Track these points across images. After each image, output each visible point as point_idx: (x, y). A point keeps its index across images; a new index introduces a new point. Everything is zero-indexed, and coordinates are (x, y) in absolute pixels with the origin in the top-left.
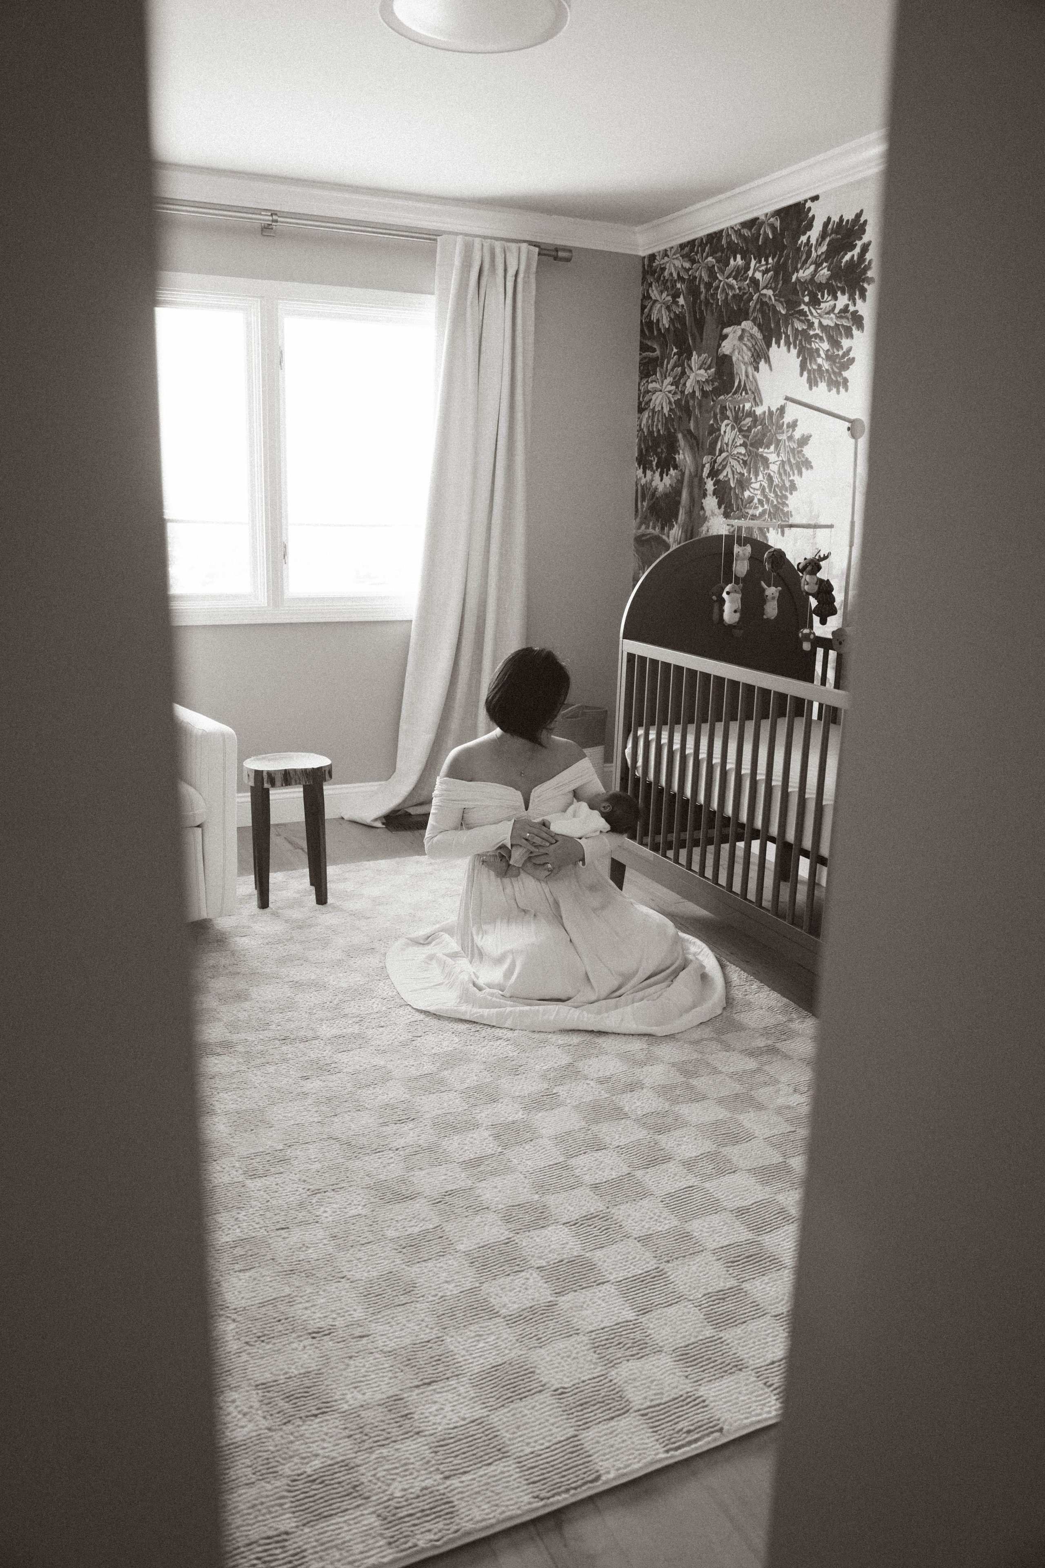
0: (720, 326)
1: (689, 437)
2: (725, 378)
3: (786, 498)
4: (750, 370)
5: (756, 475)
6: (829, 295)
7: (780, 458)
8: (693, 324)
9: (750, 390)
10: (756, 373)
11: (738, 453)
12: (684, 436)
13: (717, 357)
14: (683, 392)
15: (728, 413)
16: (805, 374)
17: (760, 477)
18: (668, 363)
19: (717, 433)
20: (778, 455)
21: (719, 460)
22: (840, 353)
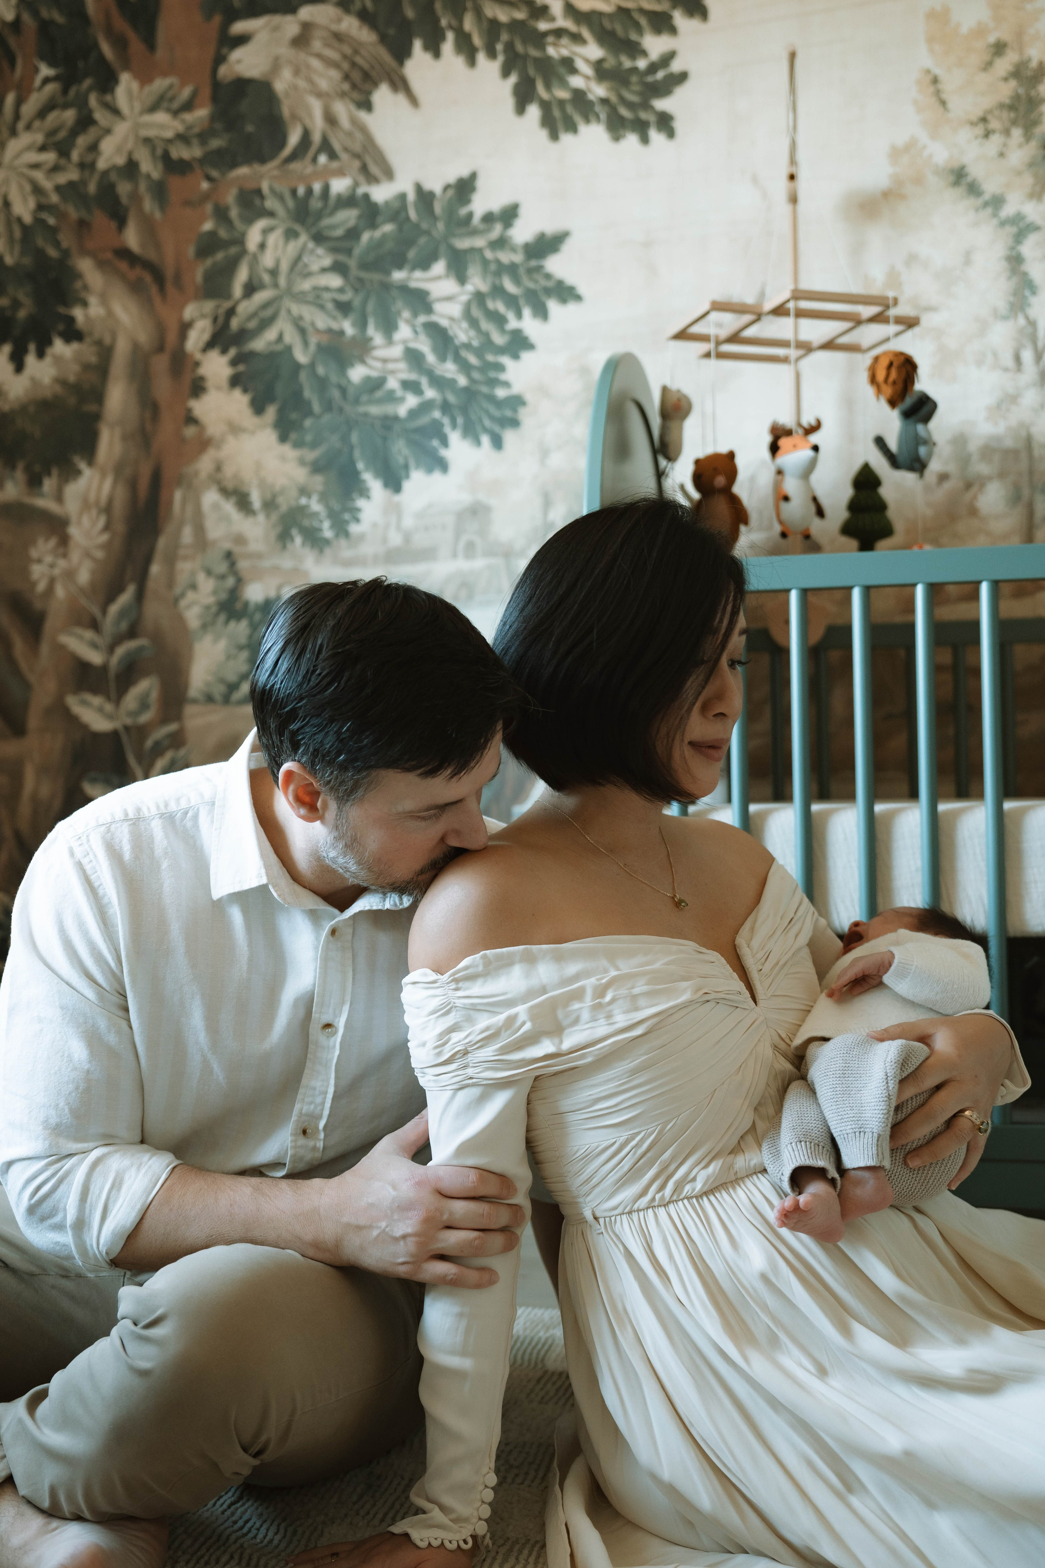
0: (217, 19)
1: (123, 266)
2: (250, 128)
3: (501, 368)
4: (342, 110)
5: (389, 327)
7: (469, 288)
8: (115, 12)
9: (346, 149)
10: (363, 115)
11: (315, 288)
12: (102, 264)
13: (216, 85)
14: (87, 166)
15: (270, 203)
16: (534, 111)
17: (404, 332)
18: (20, 102)
19: (233, 250)
20: (462, 279)
21: (245, 308)
22: (642, 64)
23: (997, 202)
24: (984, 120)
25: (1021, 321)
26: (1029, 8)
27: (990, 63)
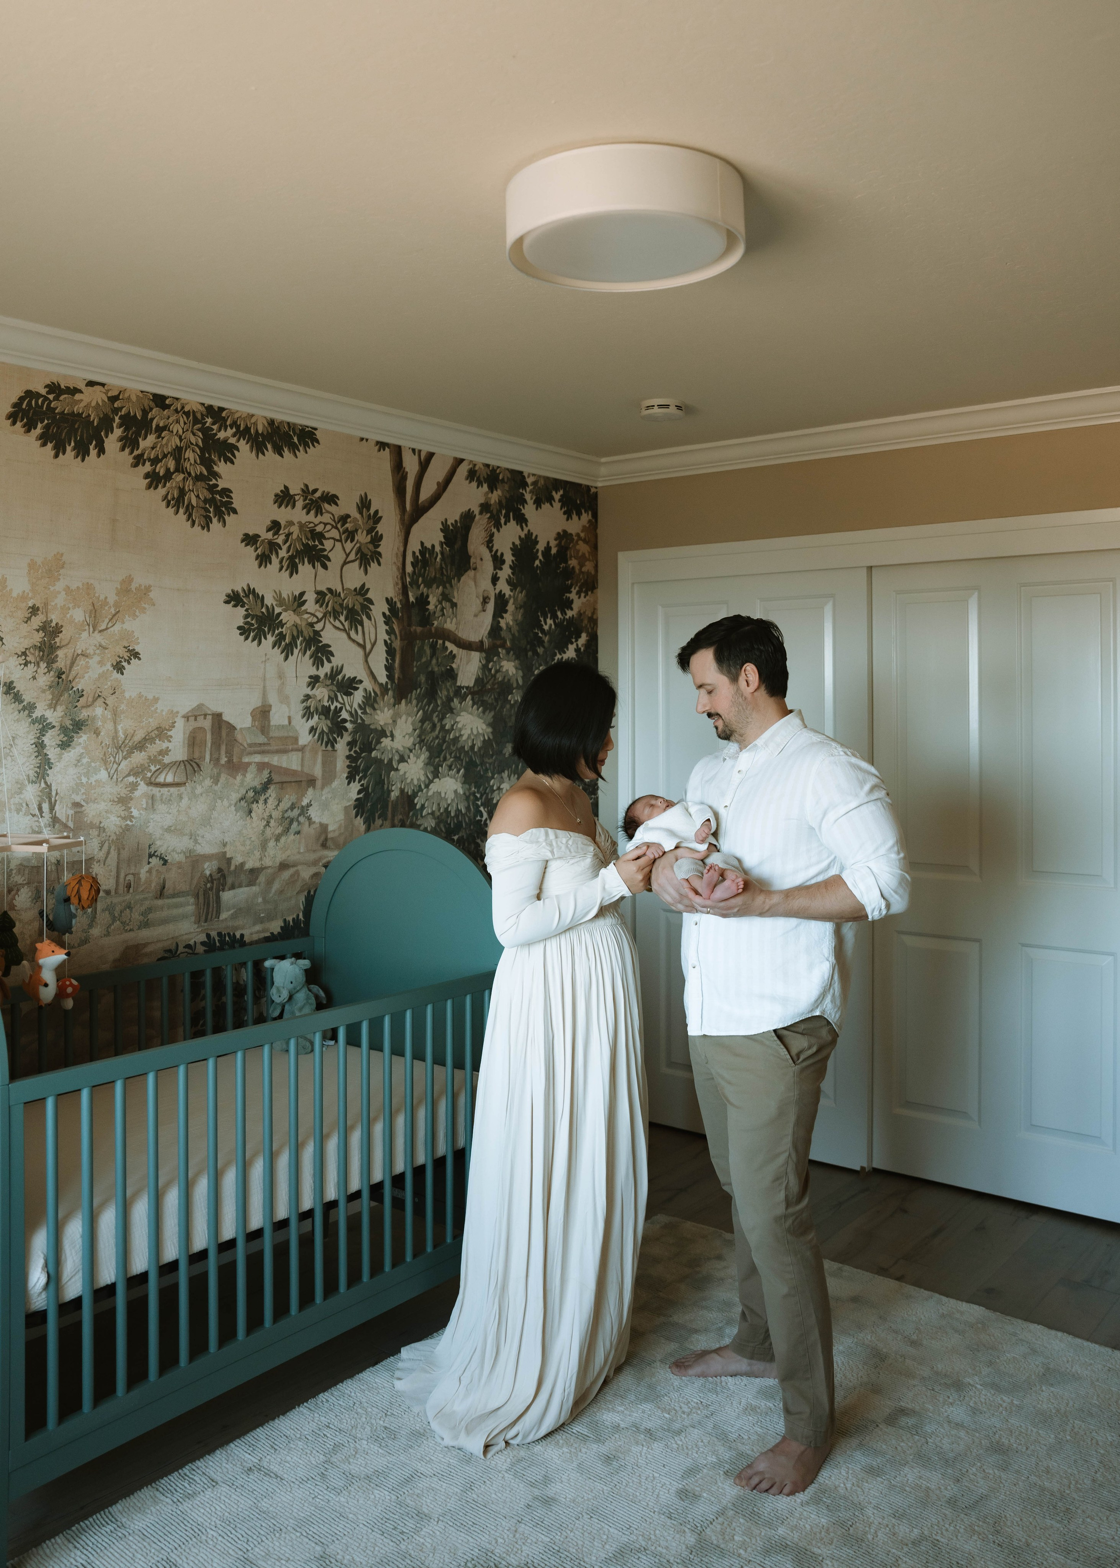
23: (31, 707)
24: (24, 654)
25: (43, 785)
26: (52, 589)
27: (29, 619)
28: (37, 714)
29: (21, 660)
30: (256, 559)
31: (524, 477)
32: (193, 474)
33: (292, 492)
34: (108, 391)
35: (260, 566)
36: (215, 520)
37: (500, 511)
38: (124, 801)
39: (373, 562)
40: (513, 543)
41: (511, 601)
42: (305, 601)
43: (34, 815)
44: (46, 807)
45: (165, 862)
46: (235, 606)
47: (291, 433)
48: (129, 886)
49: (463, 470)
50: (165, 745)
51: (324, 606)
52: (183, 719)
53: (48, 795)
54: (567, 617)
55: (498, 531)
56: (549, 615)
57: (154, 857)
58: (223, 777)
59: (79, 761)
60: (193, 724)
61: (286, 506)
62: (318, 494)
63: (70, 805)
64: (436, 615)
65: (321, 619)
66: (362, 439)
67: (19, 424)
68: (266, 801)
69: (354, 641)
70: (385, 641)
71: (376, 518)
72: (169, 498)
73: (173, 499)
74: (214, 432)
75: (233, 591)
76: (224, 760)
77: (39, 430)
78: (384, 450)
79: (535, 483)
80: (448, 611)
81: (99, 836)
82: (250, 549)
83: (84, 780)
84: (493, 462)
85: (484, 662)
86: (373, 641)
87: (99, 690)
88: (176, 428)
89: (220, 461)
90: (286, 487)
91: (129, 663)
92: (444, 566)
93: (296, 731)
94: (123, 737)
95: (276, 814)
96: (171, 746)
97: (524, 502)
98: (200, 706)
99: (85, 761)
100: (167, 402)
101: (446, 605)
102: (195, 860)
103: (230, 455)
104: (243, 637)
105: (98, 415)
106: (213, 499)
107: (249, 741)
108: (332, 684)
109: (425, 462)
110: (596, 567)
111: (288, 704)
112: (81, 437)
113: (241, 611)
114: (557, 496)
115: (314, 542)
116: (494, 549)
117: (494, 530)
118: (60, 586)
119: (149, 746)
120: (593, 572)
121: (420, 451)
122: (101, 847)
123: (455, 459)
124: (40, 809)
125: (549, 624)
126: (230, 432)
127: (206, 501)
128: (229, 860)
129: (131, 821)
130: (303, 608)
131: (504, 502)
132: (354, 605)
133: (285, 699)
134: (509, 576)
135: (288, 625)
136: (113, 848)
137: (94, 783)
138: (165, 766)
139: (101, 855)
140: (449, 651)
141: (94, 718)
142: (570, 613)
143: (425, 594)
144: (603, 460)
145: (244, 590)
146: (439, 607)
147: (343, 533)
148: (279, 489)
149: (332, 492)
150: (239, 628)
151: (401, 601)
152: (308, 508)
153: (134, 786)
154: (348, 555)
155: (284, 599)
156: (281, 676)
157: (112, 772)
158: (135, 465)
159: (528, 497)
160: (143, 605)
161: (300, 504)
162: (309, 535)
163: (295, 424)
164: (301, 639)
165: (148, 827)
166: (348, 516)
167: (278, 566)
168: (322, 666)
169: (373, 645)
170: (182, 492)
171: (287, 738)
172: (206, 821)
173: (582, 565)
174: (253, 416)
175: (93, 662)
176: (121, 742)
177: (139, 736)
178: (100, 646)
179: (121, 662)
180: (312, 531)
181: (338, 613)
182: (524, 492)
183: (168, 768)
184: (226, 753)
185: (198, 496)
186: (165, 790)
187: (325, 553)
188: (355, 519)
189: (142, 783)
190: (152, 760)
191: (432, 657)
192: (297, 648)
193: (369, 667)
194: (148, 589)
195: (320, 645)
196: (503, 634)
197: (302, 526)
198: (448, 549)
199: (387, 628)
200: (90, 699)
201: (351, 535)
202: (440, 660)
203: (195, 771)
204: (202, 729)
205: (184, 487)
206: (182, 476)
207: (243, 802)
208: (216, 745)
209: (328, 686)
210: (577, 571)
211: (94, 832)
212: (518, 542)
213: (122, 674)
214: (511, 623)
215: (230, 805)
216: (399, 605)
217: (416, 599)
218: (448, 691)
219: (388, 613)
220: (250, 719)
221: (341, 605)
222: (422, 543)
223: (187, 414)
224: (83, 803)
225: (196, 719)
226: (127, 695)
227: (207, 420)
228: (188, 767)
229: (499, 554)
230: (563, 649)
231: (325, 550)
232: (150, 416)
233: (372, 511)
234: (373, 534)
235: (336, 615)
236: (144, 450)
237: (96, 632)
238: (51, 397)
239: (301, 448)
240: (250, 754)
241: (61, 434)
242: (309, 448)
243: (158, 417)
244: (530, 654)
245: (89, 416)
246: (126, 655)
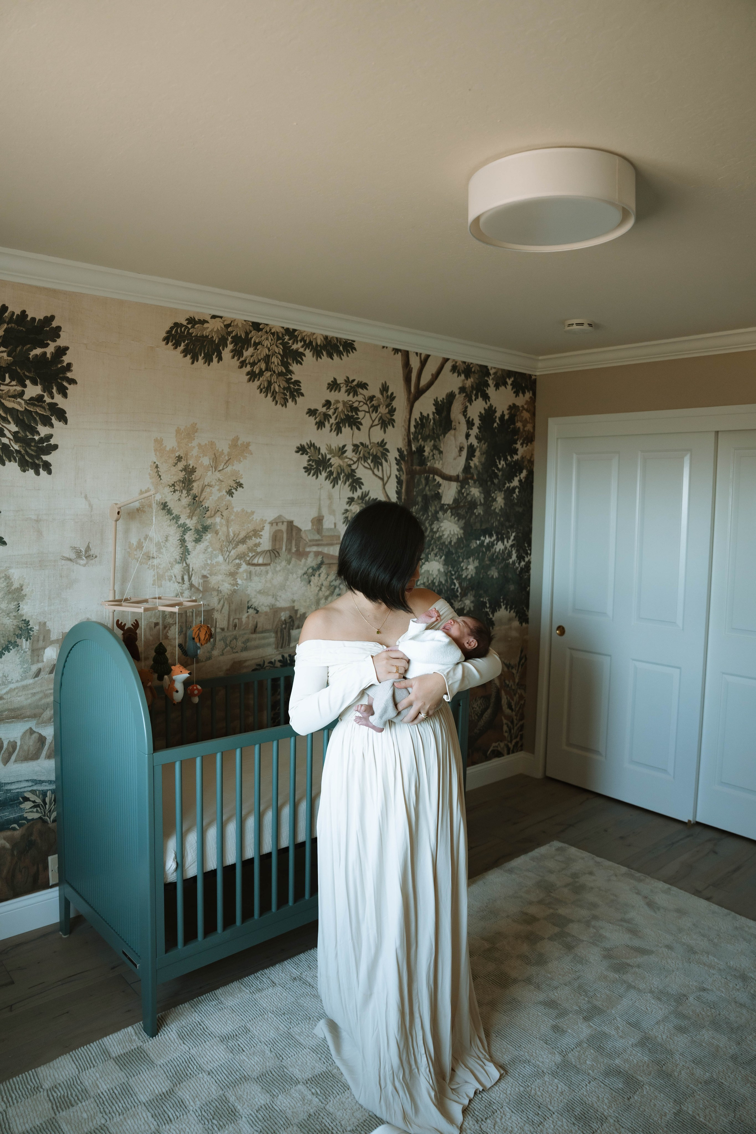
6: (12, 379)
22: (37, 438)
23: (177, 518)
24: (173, 485)
25: (185, 565)
26: (190, 445)
27: (176, 464)
28: (181, 522)
29: (172, 489)
30: (316, 425)
31: (488, 370)
32: (277, 372)
33: (338, 382)
34: (224, 321)
35: (318, 429)
36: (290, 400)
37: (472, 392)
38: (233, 575)
39: (390, 425)
40: (480, 412)
41: (478, 450)
42: (346, 451)
43: (179, 583)
44: (186, 578)
45: (257, 612)
46: (302, 454)
47: (339, 344)
48: (235, 626)
49: (448, 366)
50: (258, 540)
51: (358, 453)
52: (269, 525)
53: (187, 570)
54: (514, 460)
55: (471, 404)
56: (502, 459)
57: (250, 609)
58: (294, 560)
59: (206, 550)
60: (275, 528)
61: (335, 391)
62: (355, 383)
63: (200, 577)
64: (429, 459)
65: (356, 462)
66: (384, 347)
67: (170, 344)
68: (319, 575)
69: (376, 475)
70: (396, 476)
71: (392, 398)
72: (262, 387)
73: (264, 388)
74: (290, 345)
75: (301, 445)
76: (294, 549)
77: (182, 347)
78: (398, 354)
79: (495, 373)
80: (437, 456)
81: (218, 595)
82: (312, 419)
83: (209, 562)
84: (469, 360)
85: (459, 488)
86: (388, 475)
87: (218, 507)
88: (266, 343)
89: (294, 363)
90: (335, 379)
91: (236, 490)
92: (435, 427)
93: (339, 532)
94: (232, 535)
95: (326, 583)
96: (261, 541)
97: (488, 385)
98: (280, 517)
99: (210, 550)
100: (261, 327)
101: (436, 452)
102: (276, 611)
103: (299, 359)
104: (307, 474)
105: (218, 337)
106: (289, 387)
107: (310, 538)
108: (362, 502)
109: (424, 361)
110: (534, 427)
111: (334, 515)
112: (208, 350)
113: (306, 457)
114: (509, 382)
115: (352, 413)
116: (468, 416)
117: (468, 404)
118: (195, 443)
119: (248, 541)
120: (532, 431)
121: (421, 354)
122: (219, 602)
123: (444, 358)
124: (183, 579)
125: (501, 465)
126: (300, 344)
127: (284, 389)
128: (296, 611)
129: (237, 587)
130: (345, 455)
131: (475, 386)
132: (377, 453)
133: (332, 512)
134: (477, 433)
135: (335, 466)
136: (226, 603)
137: (215, 564)
138: (258, 554)
139: (219, 607)
140: (437, 482)
141: (215, 524)
142: (516, 457)
143: (422, 445)
144: (540, 358)
145: (307, 444)
146: (431, 454)
147: (371, 407)
148: (330, 380)
149: (364, 381)
150: (305, 468)
151: (407, 450)
152: (348, 392)
153: (239, 566)
154: (373, 421)
155: (333, 449)
156: (330, 497)
157: (226, 557)
158: (241, 367)
159: (490, 382)
160: (245, 454)
161: (343, 389)
162: (349, 409)
163: (341, 339)
164: (343, 474)
165: (247, 590)
166: (374, 396)
167: (329, 429)
168: (356, 491)
169: (389, 478)
170: (270, 383)
171: (333, 536)
172: (283, 587)
173: (524, 426)
174: (314, 334)
175: (215, 489)
176: (231, 539)
177: (242, 535)
178: (219, 480)
179: (231, 489)
180: (351, 407)
181: (367, 458)
182: (488, 379)
183: (259, 555)
184: (296, 545)
185: (279, 386)
186: (258, 568)
187: (359, 420)
188: (379, 399)
189: (244, 564)
190: (250, 550)
191: (426, 486)
192: (340, 480)
193: (386, 492)
194: (248, 444)
195: (355, 478)
196: (472, 471)
197: (344, 403)
198: (438, 416)
199: (398, 467)
200: (213, 513)
201: (375, 409)
202: (431, 487)
203: (276, 557)
204: (281, 531)
205: (271, 380)
206: (269, 373)
207: (305, 576)
208: (289, 540)
209: (359, 504)
210: (521, 430)
211: (215, 593)
212: (483, 412)
213: (232, 497)
214: (477, 464)
215: (297, 577)
216: (405, 453)
217: (417, 449)
218: (436, 507)
219: (398, 458)
220: (310, 524)
221: (369, 453)
222: (421, 413)
223: (273, 334)
224: (208, 575)
225: (277, 525)
226: (235, 510)
227: (285, 337)
228: (272, 554)
229: (471, 419)
230: (510, 481)
231: (359, 418)
232: (250, 336)
233: (389, 393)
234: (390, 407)
235: (365, 459)
236: (246, 357)
237: (217, 471)
238: (189, 326)
239: (345, 354)
240: (310, 546)
241: (195, 349)
242: (350, 353)
243: (255, 337)
244: (489, 483)
245: (213, 337)
246: (235, 485)
